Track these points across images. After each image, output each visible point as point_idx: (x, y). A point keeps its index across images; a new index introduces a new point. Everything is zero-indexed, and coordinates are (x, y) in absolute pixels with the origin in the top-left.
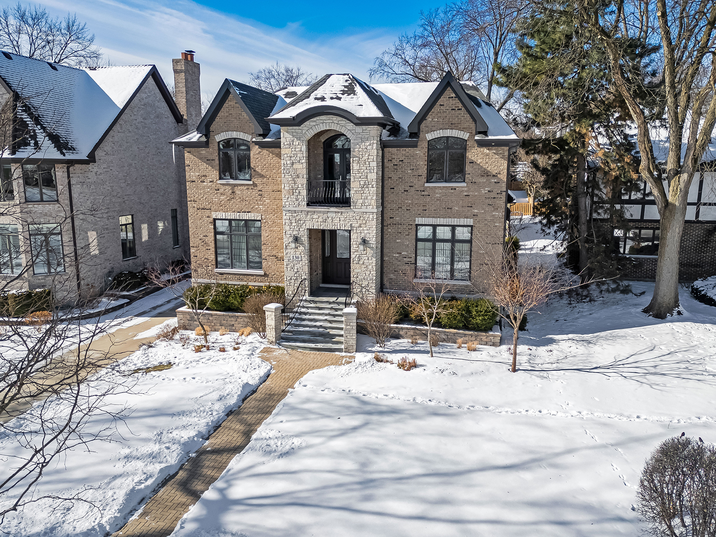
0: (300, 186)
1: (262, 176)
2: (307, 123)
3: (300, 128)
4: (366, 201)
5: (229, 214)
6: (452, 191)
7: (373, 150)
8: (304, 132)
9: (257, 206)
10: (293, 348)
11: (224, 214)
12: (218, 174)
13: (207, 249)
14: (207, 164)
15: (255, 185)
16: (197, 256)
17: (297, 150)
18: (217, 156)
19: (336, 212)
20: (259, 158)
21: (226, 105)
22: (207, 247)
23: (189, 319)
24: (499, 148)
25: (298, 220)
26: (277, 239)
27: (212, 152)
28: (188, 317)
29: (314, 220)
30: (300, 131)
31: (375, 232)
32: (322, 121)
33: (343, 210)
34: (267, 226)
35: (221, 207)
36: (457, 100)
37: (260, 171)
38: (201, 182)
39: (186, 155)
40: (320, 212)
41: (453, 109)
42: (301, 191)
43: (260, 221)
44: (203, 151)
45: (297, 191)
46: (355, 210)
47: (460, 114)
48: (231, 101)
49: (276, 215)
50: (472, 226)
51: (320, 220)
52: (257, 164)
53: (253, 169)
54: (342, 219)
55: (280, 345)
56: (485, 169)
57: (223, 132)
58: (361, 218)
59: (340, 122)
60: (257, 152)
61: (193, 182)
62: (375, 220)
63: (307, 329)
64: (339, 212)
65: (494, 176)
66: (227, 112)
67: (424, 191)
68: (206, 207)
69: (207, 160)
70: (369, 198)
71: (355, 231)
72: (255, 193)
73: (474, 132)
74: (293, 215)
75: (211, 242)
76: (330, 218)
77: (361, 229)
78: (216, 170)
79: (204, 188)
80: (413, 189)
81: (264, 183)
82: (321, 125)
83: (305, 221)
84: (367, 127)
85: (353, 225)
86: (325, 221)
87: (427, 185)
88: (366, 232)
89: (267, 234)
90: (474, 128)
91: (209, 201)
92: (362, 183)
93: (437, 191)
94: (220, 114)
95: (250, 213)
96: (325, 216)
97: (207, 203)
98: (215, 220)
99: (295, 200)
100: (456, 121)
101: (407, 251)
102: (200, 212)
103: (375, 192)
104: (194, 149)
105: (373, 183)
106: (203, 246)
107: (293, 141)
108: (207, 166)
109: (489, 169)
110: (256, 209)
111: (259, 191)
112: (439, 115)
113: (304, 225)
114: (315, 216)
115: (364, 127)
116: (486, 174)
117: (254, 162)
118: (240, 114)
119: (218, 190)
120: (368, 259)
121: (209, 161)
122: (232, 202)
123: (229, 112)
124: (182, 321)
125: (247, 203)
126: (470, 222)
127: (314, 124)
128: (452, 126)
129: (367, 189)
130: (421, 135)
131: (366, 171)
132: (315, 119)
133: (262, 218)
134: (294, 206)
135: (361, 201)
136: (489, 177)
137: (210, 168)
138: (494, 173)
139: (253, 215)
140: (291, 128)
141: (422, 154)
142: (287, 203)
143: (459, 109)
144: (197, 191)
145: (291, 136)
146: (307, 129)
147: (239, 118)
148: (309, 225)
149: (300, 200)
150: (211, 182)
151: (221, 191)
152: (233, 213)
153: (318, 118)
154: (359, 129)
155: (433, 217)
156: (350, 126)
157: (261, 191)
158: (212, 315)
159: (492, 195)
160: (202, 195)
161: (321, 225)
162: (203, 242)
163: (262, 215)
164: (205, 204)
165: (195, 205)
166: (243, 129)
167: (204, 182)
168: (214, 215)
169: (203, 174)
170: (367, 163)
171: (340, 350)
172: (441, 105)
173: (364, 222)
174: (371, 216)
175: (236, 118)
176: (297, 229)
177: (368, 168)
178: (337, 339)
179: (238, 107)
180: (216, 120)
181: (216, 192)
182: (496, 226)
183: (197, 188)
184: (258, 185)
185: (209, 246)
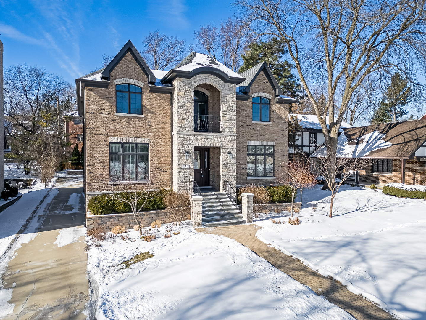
0: (190, 117)
1: (151, 112)
2: (195, 77)
3: (190, 80)
4: (231, 129)
5: (124, 138)
6: (265, 126)
7: (234, 98)
8: (193, 83)
9: (146, 133)
10: (215, 226)
11: (119, 138)
12: (115, 108)
13: (103, 167)
14: (106, 100)
15: (145, 118)
16: (92, 173)
17: (189, 94)
18: (114, 95)
19: (212, 135)
20: (150, 99)
21: (124, 59)
22: (102, 165)
23: (99, 223)
24: (285, 105)
25: (188, 141)
26: (161, 156)
27: (111, 91)
28: (99, 221)
29: (199, 140)
30: (190, 82)
31: (235, 148)
32: (204, 77)
33: (217, 134)
34: (154, 147)
35: (116, 133)
36: (266, 78)
37: (149, 108)
38: (100, 113)
39: (87, 92)
40: (203, 135)
41: (264, 82)
42: (190, 121)
43: (148, 144)
44: (103, 90)
45: (188, 121)
46: (224, 134)
47: (267, 85)
48: (128, 57)
49: (161, 140)
50: (274, 146)
51: (203, 140)
52: (148, 103)
53: (144, 106)
54: (216, 140)
55: (205, 225)
56: (279, 115)
57: (120, 78)
58: (228, 139)
59: (215, 79)
60: (148, 95)
61: (92, 113)
62: (235, 140)
63: (212, 213)
64: (214, 135)
65: (283, 119)
66: (124, 64)
67: (251, 126)
68: (103, 133)
69: (106, 97)
70: (232, 127)
71: (224, 147)
72: (145, 123)
73: (274, 95)
74: (184, 137)
75: (107, 161)
76: (209, 139)
77: (228, 146)
78: (113, 105)
79: (102, 118)
80: (245, 124)
81: (152, 117)
82: (204, 79)
83: (192, 141)
84: (231, 84)
85: (223, 143)
86: (206, 141)
87: (253, 122)
88: (230, 148)
89: (154, 153)
90: (274, 93)
91: (106, 129)
92: (228, 117)
93: (257, 126)
94: (119, 65)
95: (141, 138)
96: (206, 138)
97: (104, 130)
98: (110, 143)
99: (186, 127)
100: (265, 88)
101: (243, 161)
102: (97, 138)
103: (235, 123)
104: (94, 88)
105: (234, 118)
106: (99, 164)
107: (185, 88)
108: (106, 102)
109: (281, 115)
110: (146, 135)
111: (149, 122)
112: (258, 84)
113: (192, 144)
114: (199, 138)
115: (229, 84)
116: (280, 118)
117: (145, 102)
118: (135, 67)
119: (115, 120)
120: (232, 165)
121: (107, 98)
122: (126, 129)
123: (126, 64)
124: (92, 226)
125: (139, 130)
126: (273, 143)
127: (200, 78)
128: (264, 91)
129: (231, 122)
130: (250, 94)
131: (230, 110)
132: (200, 75)
133: (150, 142)
134: (186, 131)
135: (228, 129)
136: (281, 120)
137: (108, 103)
138: (283, 118)
139: (143, 139)
140: (184, 79)
141: (250, 105)
142: (181, 129)
143: (267, 83)
144: (95, 121)
145: (184, 85)
146: (195, 81)
147: (135, 70)
148: (196, 144)
149: (190, 127)
150: (108, 114)
151: (118, 121)
152: (127, 138)
153: (202, 75)
154: (227, 85)
155: (256, 141)
156: (221, 82)
157: (150, 122)
158: (121, 216)
159: (283, 129)
160: (100, 124)
161: (203, 144)
162: (99, 161)
163: (150, 140)
164: (103, 131)
165: (93, 132)
166: (138, 78)
167: (102, 114)
168: (110, 140)
169: (101, 108)
170: (231, 106)
171: (244, 222)
172: (258, 79)
173: (229, 141)
174: (233, 138)
175: (132, 70)
176: (187, 147)
177: (232, 109)
178: (236, 216)
179: (134, 62)
180: (115, 69)
181: (113, 122)
182: (285, 146)
183: (96, 118)
184: (148, 118)
185: (104, 164)
